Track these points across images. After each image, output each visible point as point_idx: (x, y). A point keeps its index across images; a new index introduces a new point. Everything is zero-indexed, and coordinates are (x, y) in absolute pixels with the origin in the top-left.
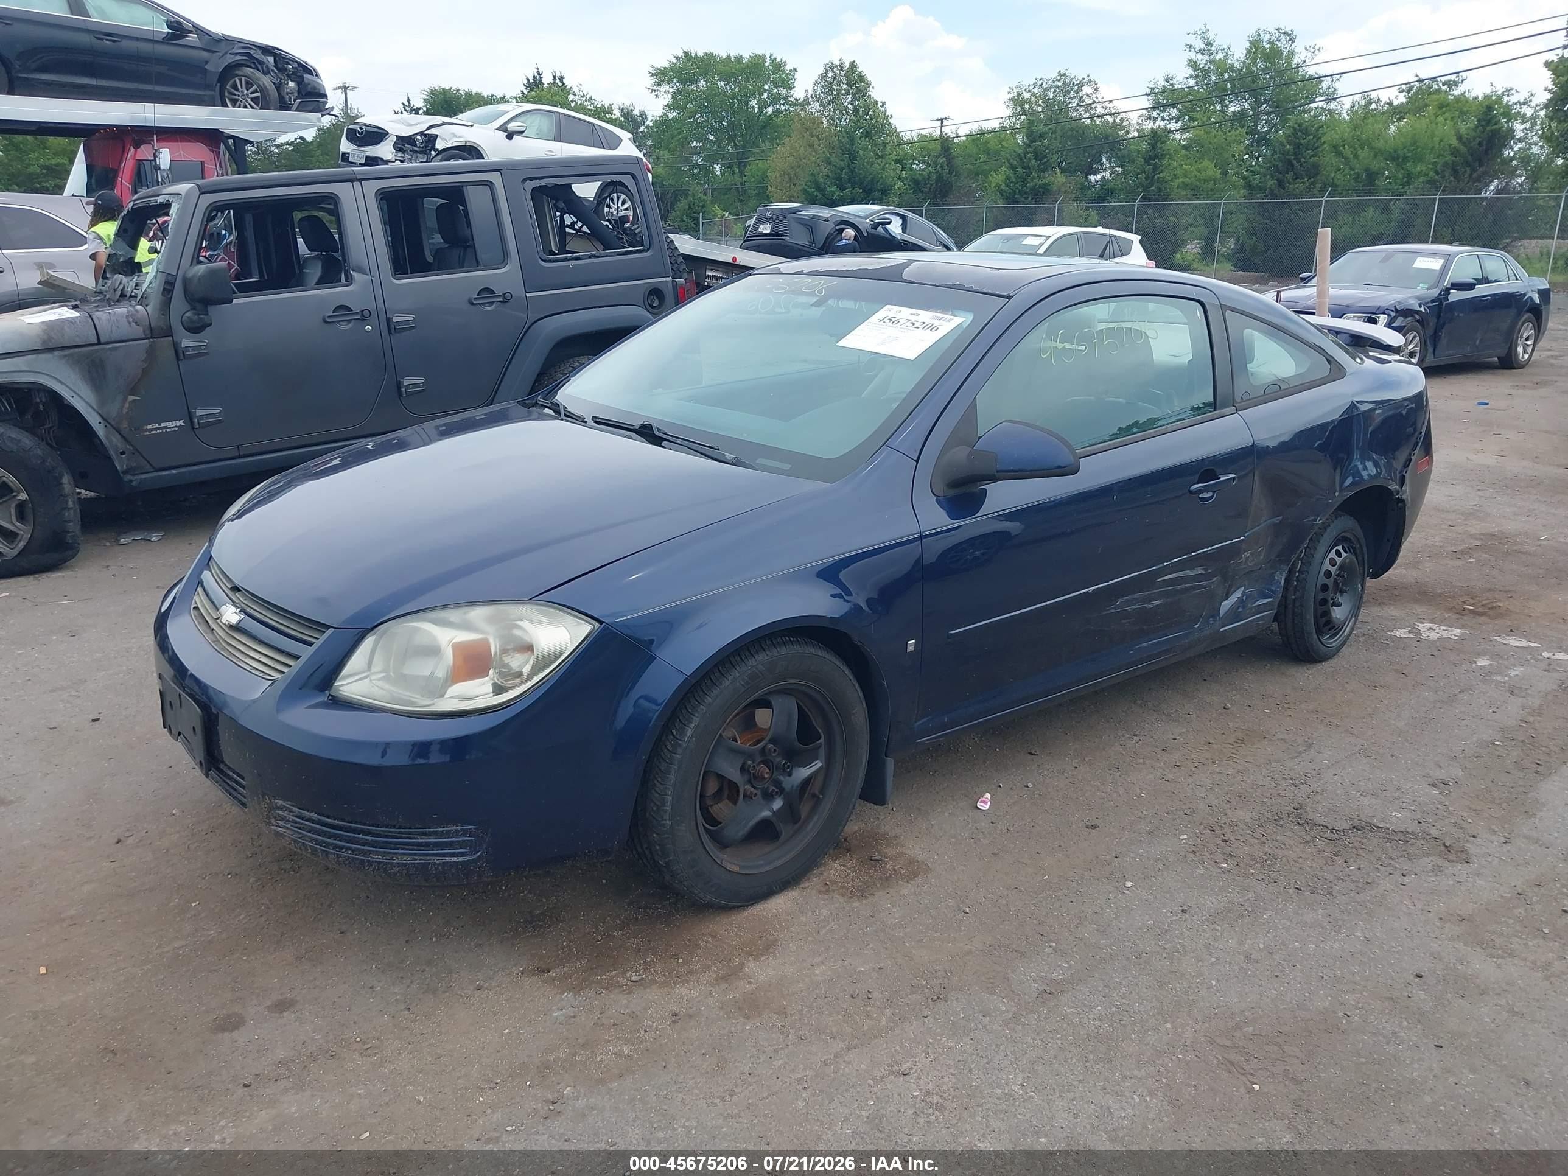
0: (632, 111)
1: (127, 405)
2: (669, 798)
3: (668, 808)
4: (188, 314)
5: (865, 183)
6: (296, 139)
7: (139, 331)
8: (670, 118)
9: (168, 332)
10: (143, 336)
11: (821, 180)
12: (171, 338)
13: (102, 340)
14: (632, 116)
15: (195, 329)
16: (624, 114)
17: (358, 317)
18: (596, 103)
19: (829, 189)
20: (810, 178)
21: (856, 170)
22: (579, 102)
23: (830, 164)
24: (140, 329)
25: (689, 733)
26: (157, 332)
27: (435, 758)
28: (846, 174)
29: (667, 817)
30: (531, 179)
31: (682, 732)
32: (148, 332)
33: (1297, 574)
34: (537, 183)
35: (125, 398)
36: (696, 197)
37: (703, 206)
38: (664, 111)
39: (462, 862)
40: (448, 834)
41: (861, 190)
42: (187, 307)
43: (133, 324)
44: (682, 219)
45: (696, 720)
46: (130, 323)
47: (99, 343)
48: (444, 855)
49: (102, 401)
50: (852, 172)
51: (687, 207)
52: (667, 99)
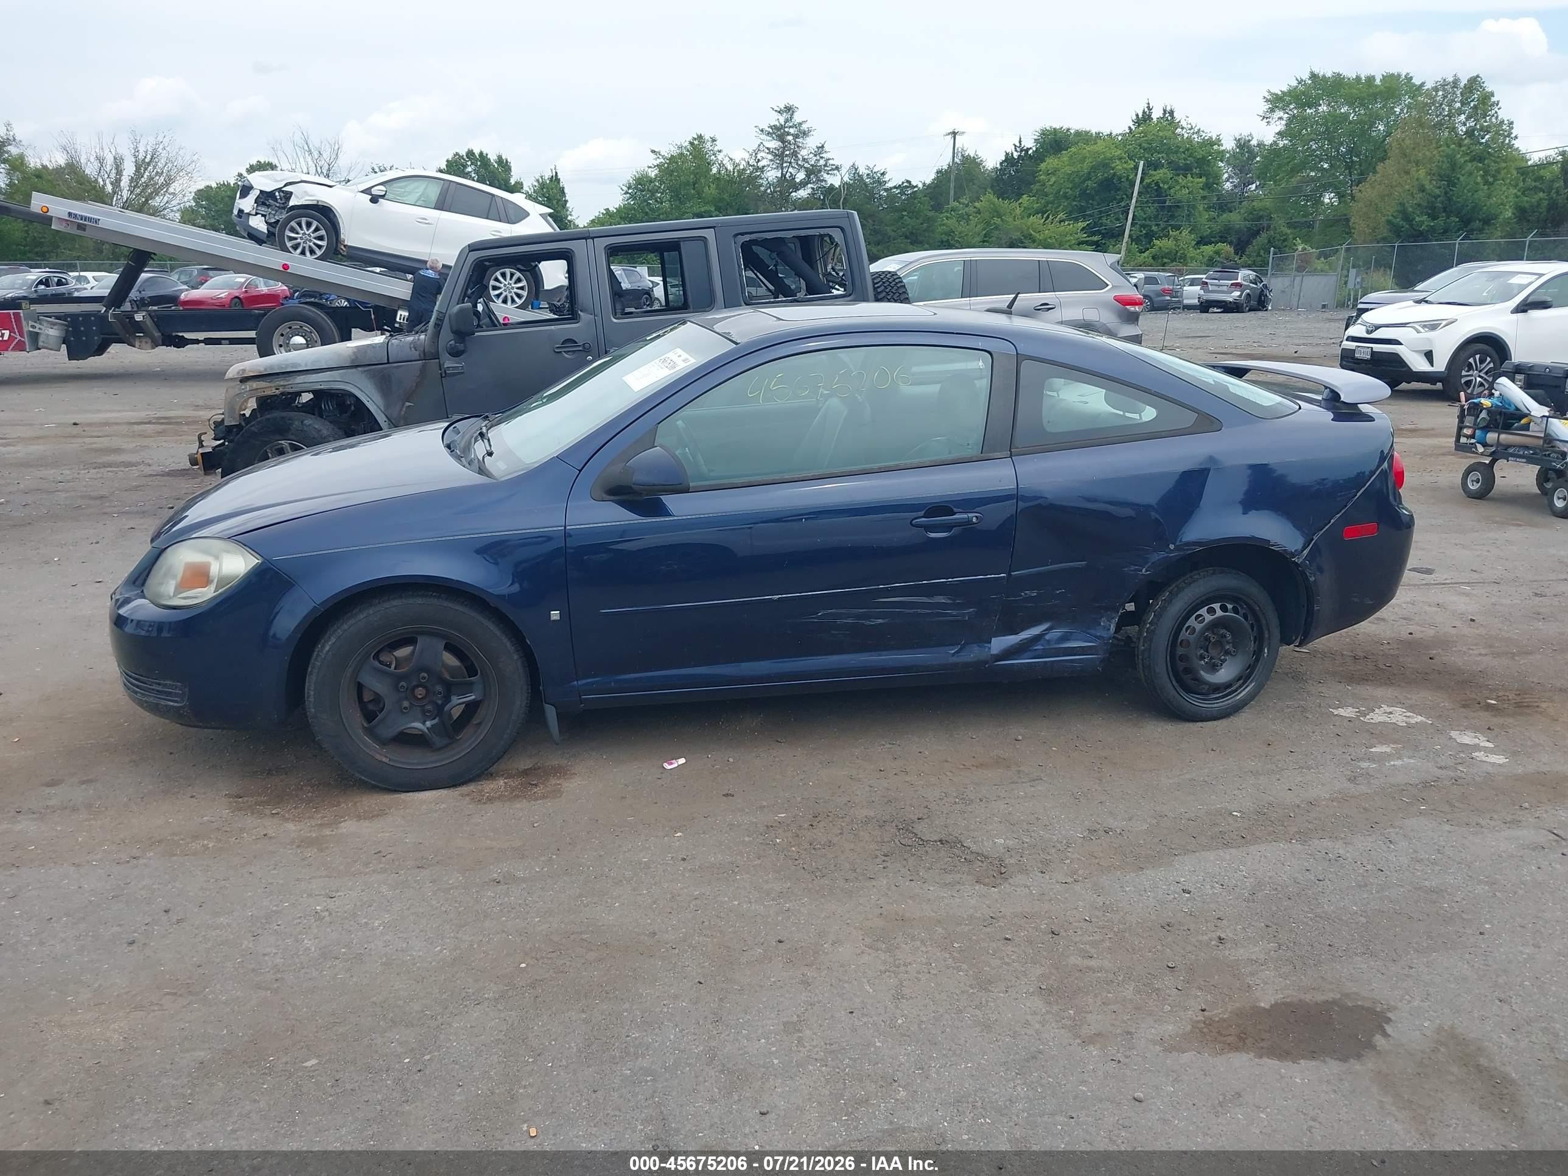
0: (1249, 141)
1: (404, 409)
2: (312, 693)
3: (312, 699)
4: (452, 342)
5: (1464, 212)
6: (903, 183)
7: (416, 354)
8: (1281, 146)
9: (436, 356)
10: (418, 358)
11: (1410, 209)
12: (437, 360)
13: (390, 361)
14: (1249, 147)
15: (455, 353)
16: (1240, 144)
17: (581, 349)
18: (1204, 135)
19: (1417, 219)
20: (1399, 208)
21: (1454, 198)
22: (1186, 135)
23: (1423, 191)
24: (417, 353)
25: (327, 648)
26: (429, 355)
27: (165, 634)
28: (1442, 203)
29: (311, 706)
30: (742, 234)
31: (323, 646)
32: (422, 355)
33: (1148, 625)
34: (747, 238)
35: (403, 405)
36: (1278, 231)
37: (1285, 240)
38: (1275, 139)
39: (176, 707)
40: (165, 686)
41: (1458, 219)
42: (452, 336)
43: (413, 349)
44: (1259, 253)
45: (333, 640)
46: (411, 348)
47: (388, 363)
48: (169, 700)
49: (388, 406)
50: (1449, 199)
51: (1266, 241)
52: (1280, 126)
